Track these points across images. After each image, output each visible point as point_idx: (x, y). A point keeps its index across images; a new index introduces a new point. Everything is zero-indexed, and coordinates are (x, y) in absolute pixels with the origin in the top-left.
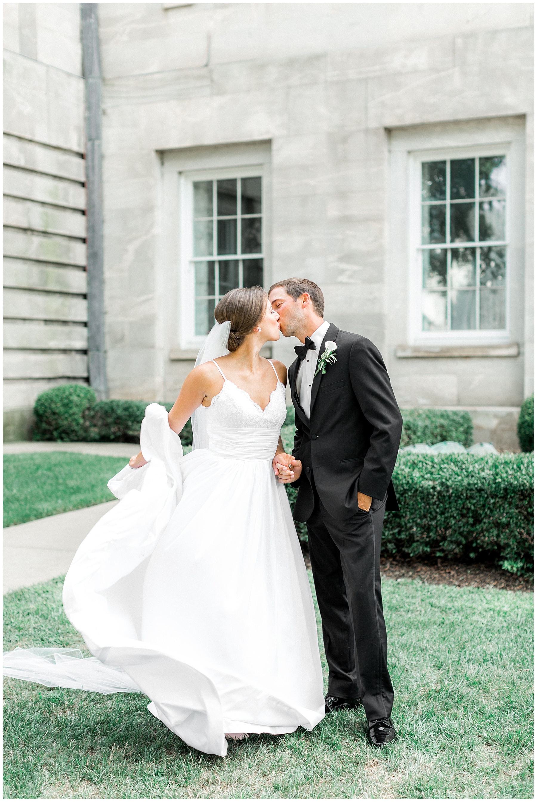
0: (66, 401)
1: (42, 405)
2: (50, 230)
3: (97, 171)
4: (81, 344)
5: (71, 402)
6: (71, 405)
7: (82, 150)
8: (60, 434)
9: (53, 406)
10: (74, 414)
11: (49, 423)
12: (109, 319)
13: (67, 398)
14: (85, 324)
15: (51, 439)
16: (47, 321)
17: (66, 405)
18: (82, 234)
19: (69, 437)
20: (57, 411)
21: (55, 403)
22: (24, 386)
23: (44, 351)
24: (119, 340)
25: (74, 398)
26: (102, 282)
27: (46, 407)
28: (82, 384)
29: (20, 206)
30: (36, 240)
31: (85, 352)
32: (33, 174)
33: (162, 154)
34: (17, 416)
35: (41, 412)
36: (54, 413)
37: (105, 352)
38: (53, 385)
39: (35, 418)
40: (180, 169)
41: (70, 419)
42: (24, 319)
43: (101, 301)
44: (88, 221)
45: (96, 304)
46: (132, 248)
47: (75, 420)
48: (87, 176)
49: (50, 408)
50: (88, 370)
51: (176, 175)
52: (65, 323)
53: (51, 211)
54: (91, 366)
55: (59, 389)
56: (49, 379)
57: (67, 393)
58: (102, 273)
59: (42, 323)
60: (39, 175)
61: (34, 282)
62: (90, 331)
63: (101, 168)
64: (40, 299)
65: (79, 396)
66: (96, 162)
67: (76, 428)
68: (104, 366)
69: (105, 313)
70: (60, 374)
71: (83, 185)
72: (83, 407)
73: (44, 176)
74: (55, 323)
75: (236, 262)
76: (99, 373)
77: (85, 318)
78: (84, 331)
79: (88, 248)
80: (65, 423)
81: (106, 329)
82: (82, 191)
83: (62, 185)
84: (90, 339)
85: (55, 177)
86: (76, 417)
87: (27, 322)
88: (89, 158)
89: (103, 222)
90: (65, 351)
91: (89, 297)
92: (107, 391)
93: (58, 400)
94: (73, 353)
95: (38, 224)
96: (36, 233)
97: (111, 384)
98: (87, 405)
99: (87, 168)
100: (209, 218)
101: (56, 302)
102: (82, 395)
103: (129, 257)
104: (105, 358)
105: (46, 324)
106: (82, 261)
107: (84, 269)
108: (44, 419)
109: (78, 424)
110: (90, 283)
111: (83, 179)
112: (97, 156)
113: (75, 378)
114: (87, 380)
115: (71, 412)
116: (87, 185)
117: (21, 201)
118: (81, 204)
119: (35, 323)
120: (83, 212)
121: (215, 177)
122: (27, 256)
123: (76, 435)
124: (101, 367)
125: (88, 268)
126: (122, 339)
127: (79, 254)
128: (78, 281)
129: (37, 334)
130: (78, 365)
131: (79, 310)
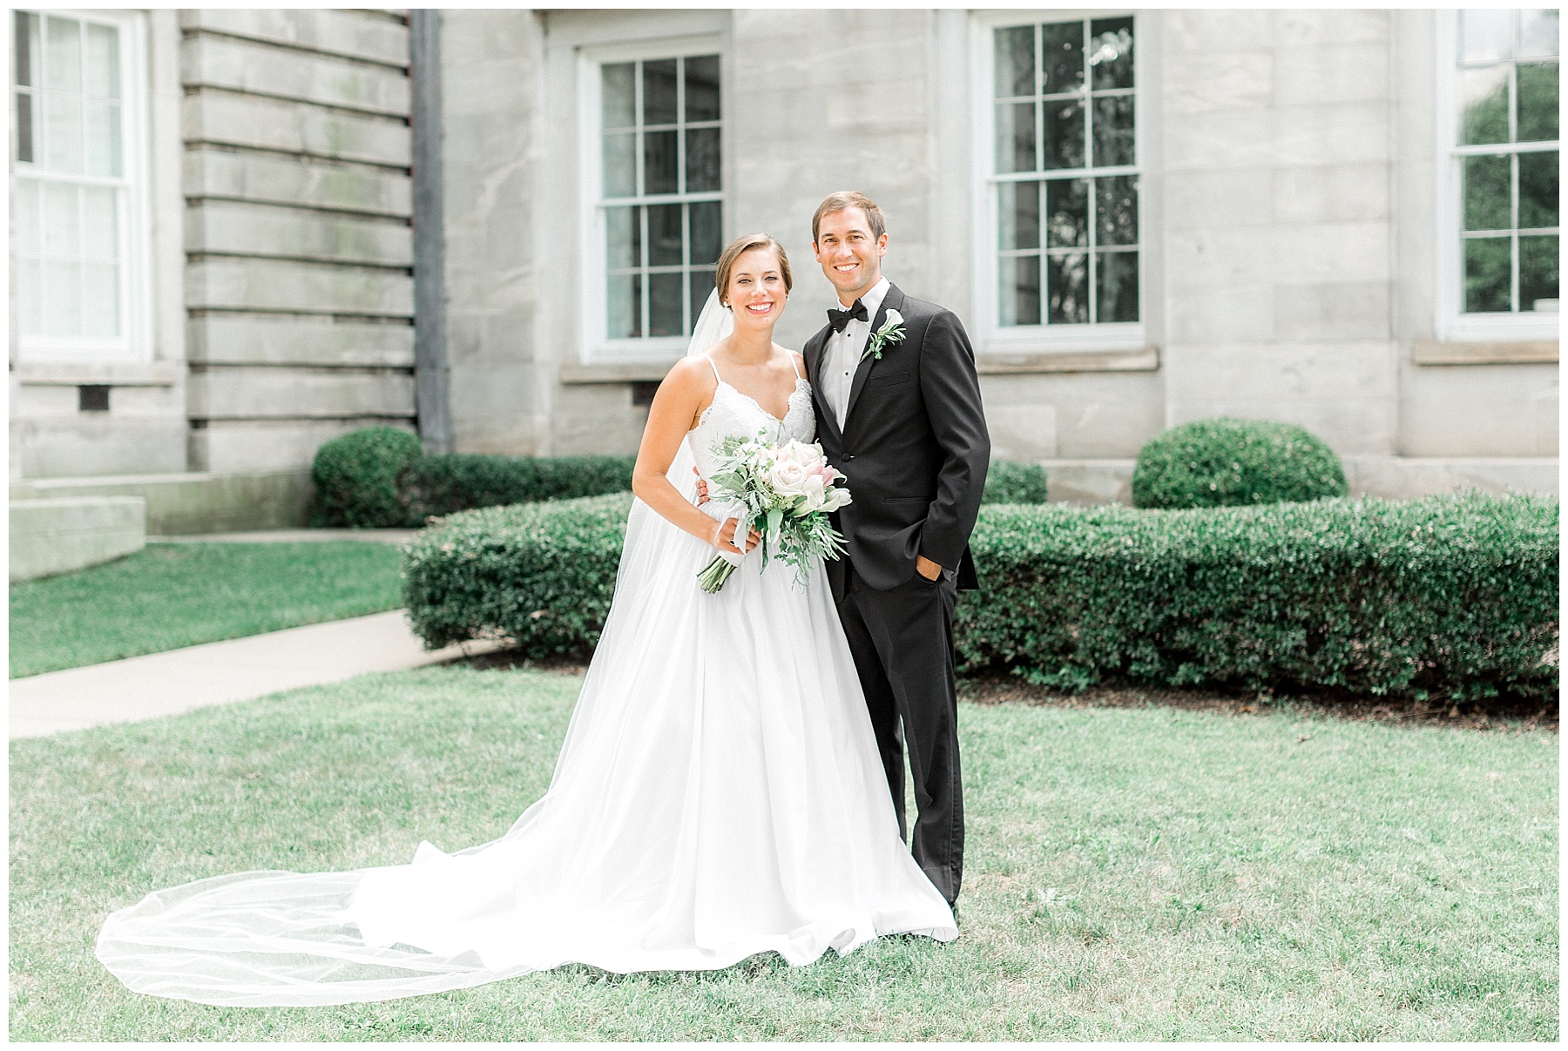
0: (366, 456)
1: (326, 463)
2: (341, 154)
3: (429, 46)
4: (401, 357)
5: (376, 458)
6: (374, 464)
7: (404, 11)
8: (357, 515)
9: (344, 465)
10: (381, 479)
11: (336, 496)
12: (453, 312)
13: (369, 451)
14: (411, 321)
15: (343, 524)
16: (338, 316)
17: (365, 465)
18: (406, 161)
19: (372, 521)
20: (351, 474)
21: (348, 461)
22: (295, 430)
23: (334, 369)
24: (471, 349)
25: (382, 452)
26: (440, 245)
27: (331, 467)
28: (407, 430)
29: (287, 114)
30: (317, 172)
31: (410, 371)
32: (312, 55)
33: (545, 18)
34: (283, 484)
35: (323, 476)
36: (346, 478)
37: (447, 370)
38: (350, 429)
39: (312, 488)
40: (576, 43)
41: (373, 488)
42: (296, 313)
43: (439, 278)
44: (414, 136)
45: (429, 285)
46: (491, 184)
47: (383, 489)
48: (412, 57)
49: (339, 470)
50: (417, 404)
51: (569, 51)
52: (372, 318)
53: (343, 120)
54: (421, 395)
55: (356, 436)
56: (344, 419)
57: (369, 442)
58: (441, 228)
59: (330, 319)
60: (322, 57)
61: (315, 246)
62: (418, 334)
63: (437, 42)
64: (325, 278)
65: (390, 447)
66: (428, 31)
67: (385, 504)
68: (446, 395)
69: (446, 301)
70: (363, 410)
71: (406, 72)
72: (398, 467)
73: (333, 59)
74: (355, 320)
75: (678, 206)
76: (435, 408)
77: (409, 310)
78: (409, 334)
79: (414, 186)
80: (366, 494)
81: (449, 329)
82: (403, 84)
83: (363, 73)
84: (420, 347)
85: (352, 59)
86: (384, 483)
87: (300, 317)
88: (416, 24)
89: (442, 137)
90: (372, 369)
91: (416, 272)
92: (451, 441)
93: (353, 455)
94: (389, 373)
95: (319, 144)
96: (317, 160)
97: (457, 429)
98: (406, 464)
99: (411, 42)
100: (630, 130)
101: (354, 282)
102: (396, 445)
103: (488, 200)
104: (447, 382)
105: (336, 321)
106: (405, 209)
107: (408, 222)
108: (330, 487)
109: (388, 497)
110: (417, 248)
111: (405, 62)
112: (428, 20)
113: (391, 418)
114: (414, 421)
115: (376, 475)
116: (412, 71)
117: (291, 105)
118: (403, 107)
119: (316, 319)
120: (406, 121)
121: (638, 55)
122: (300, 200)
123: (385, 517)
124: (440, 398)
125: (414, 221)
126: (476, 347)
127: (398, 195)
128: (396, 244)
129: (322, 339)
130: (396, 396)
131: (398, 296)
